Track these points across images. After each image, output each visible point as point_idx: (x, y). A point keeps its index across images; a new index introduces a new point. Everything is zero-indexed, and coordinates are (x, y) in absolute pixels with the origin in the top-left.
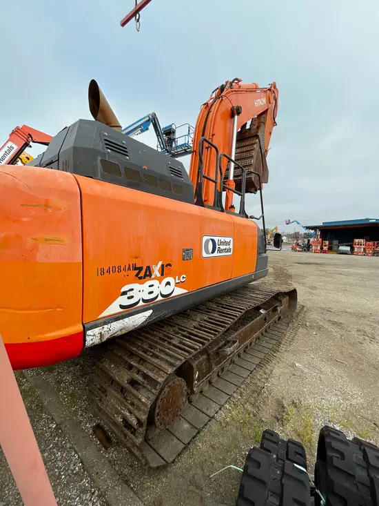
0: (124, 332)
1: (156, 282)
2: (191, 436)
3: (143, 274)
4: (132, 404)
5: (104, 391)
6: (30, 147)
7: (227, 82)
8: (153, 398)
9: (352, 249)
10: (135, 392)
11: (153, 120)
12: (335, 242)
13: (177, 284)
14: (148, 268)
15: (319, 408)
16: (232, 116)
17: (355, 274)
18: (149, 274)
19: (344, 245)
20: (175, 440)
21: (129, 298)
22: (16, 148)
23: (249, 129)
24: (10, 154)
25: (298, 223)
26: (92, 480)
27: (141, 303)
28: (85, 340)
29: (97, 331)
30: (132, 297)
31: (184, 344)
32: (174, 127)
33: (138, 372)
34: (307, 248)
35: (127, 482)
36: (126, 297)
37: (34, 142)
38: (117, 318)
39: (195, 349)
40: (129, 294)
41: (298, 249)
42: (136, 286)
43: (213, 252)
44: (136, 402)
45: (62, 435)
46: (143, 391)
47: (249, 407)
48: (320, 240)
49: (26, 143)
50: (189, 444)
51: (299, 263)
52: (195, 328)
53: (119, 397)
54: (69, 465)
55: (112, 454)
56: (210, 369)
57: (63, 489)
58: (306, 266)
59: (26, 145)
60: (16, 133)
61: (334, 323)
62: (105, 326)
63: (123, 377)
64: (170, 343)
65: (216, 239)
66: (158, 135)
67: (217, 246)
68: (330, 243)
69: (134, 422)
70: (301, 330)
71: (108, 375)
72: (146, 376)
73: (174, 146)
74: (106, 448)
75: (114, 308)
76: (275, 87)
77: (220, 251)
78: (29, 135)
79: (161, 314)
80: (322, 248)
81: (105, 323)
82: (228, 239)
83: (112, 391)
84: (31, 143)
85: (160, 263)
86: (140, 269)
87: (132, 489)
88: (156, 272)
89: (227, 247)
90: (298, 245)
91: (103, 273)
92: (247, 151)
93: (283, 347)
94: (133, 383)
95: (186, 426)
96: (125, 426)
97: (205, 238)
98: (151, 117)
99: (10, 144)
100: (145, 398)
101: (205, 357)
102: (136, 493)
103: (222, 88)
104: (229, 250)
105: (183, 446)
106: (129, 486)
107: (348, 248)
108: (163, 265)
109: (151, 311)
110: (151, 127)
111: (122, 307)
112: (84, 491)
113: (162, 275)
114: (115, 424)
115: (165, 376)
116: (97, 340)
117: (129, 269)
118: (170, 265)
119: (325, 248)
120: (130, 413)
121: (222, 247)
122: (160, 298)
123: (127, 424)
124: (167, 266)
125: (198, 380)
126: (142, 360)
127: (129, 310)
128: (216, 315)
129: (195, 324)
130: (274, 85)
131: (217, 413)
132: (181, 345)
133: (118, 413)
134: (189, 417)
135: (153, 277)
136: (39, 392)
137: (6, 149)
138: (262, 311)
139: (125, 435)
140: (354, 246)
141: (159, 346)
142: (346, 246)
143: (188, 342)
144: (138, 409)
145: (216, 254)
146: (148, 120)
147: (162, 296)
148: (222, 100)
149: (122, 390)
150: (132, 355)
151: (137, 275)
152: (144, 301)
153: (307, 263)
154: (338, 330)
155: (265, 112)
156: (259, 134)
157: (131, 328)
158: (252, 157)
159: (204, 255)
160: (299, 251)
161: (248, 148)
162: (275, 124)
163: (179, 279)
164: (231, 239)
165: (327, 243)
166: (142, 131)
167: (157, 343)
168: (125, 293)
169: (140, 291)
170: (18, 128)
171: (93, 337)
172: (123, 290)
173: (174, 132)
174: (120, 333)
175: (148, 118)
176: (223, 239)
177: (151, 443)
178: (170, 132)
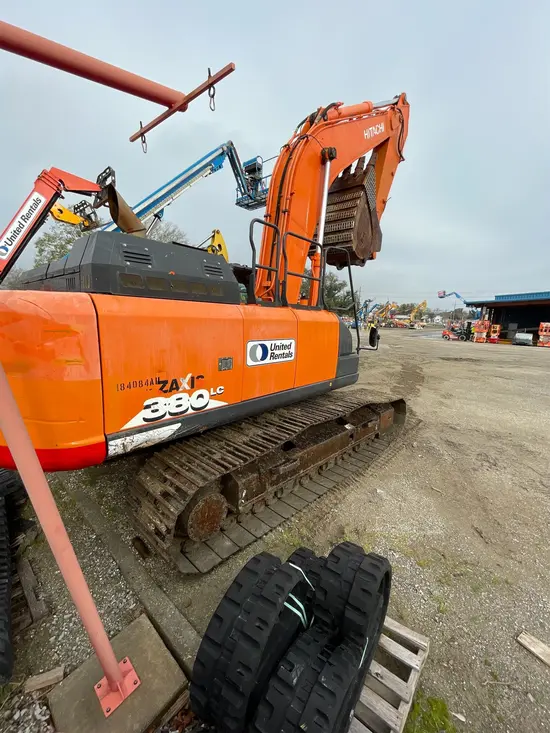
0: (151, 444)
1: (185, 396)
2: (231, 553)
3: (169, 387)
4: (163, 514)
5: (139, 503)
6: (63, 198)
7: (319, 110)
8: (181, 508)
9: (536, 337)
10: (166, 503)
11: (230, 152)
12: (513, 326)
13: (212, 397)
14: (175, 382)
15: (384, 537)
16: (323, 163)
17: (522, 376)
18: (175, 387)
19: (523, 332)
20: (214, 555)
21: (153, 411)
22: (44, 201)
23: (354, 175)
24: (37, 210)
25: (458, 296)
26: (128, 583)
27: (168, 416)
28: (107, 450)
29: (119, 441)
30: (157, 410)
31: (225, 460)
32: (259, 161)
33: (172, 484)
34: (467, 335)
35: (160, 587)
36: (149, 410)
37: (67, 191)
38: (140, 430)
39: (235, 466)
40: (153, 408)
41: (451, 336)
42: (161, 400)
43: (263, 358)
44: (166, 512)
45: (102, 545)
46: (173, 501)
47: (304, 531)
48: (487, 323)
49: (57, 193)
50: (227, 559)
51: (443, 359)
52: (244, 443)
53: (152, 507)
54: (107, 570)
55: (150, 563)
56: (262, 489)
57: (101, 588)
58: (453, 363)
59: (57, 195)
60: (44, 178)
61: (450, 443)
62: (128, 438)
63: (156, 488)
64: (210, 458)
65: (268, 344)
66: (237, 175)
67: (270, 352)
68: (504, 328)
69: (164, 529)
70: (404, 451)
71: (144, 487)
72: (178, 489)
73: (260, 189)
74: (144, 558)
75: (137, 421)
76: (404, 102)
77: (273, 356)
78: (60, 181)
79: (192, 428)
80: (488, 336)
81: (128, 435)
82: (286, 342)
83: (145, 502)
84: (63, 193)
85: (189, 376)
86: (165, 382)
87: (164, 592)
88: (185, 384)
89: (287, 351)
90: (453, 330)
91: (123, 387)
92: (347, 209)
93: (370, 471)
94: (166, 495)
95: (228, 543)
96: (156, 534)
97: (250, 345)
98: (225, 148)
99: (36, 195)
100: (174, 508)
101: (255, 475)
102: (168, 596)
103: (312, 120)
104: (289, 355)
105: (220, 560)
106: (162, 589)
107: (530, 337)
108: (192, 378)
109: (180, 425)
110: (227, 162)
111: (145, 419)
112: (119, 590)
113: (192, 387)
114: (148, 533)
115: (196, 489)
116: (120, 450)
117: (152, 383)
118: (202, 377)
119: (494, 336)
120: (161, 522)
121: (277, 352)
122: (190, 411)
123: (158, 532)
124: (198, 378)
125: (246, 499)
126: (177, 474)
127: (154, 423)
128: (273, 430)
129: (245, 439)
130: (402, 99)
131: (266, 534)
132: (222, 462)
133: (151, 522)
134: (233, 536)
135: (181, 390)
136: (79, 505)
137: (31, 202)
138: (347, 426)
139: (157, 543)
140: (540, 333)
141: (197, 461)
142: (528, 332)
143: (230, 457)
144: (168, 518)
145: (268, 360)
146: (222, 154)
147: (193, 408)
148: (307, 142)
149: (156, 501)
150: (168, 468)
151: (161, 389)
152: (171, 414)
153: (456, 359)
154: (454, 453)
155: (384, 144)
156: (365, 183)
157: (157, 441)
158: (353, 217)
159: (250, 362)
160: (454, 340)
161: (349, 204)
162: (401, 158)
163: (215, 391)
164: (293, 341)
165: (498, 327)
166: (213, 170)
167: (196, 457)
168: (148, 407)
169: (166, 405)
170: (44, 172)
171: (115, 447)
172: (147, 403)
173: (259, 169)
174: (145, 445)
175: (221, 151)
176: (278, 343)
177: (187, 555)
178: (254, 168)
